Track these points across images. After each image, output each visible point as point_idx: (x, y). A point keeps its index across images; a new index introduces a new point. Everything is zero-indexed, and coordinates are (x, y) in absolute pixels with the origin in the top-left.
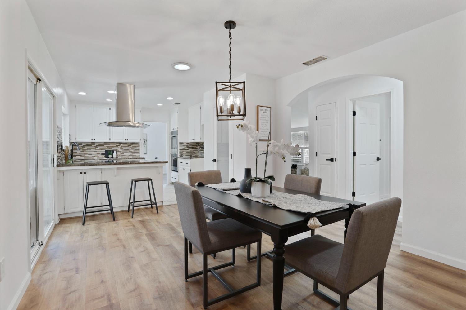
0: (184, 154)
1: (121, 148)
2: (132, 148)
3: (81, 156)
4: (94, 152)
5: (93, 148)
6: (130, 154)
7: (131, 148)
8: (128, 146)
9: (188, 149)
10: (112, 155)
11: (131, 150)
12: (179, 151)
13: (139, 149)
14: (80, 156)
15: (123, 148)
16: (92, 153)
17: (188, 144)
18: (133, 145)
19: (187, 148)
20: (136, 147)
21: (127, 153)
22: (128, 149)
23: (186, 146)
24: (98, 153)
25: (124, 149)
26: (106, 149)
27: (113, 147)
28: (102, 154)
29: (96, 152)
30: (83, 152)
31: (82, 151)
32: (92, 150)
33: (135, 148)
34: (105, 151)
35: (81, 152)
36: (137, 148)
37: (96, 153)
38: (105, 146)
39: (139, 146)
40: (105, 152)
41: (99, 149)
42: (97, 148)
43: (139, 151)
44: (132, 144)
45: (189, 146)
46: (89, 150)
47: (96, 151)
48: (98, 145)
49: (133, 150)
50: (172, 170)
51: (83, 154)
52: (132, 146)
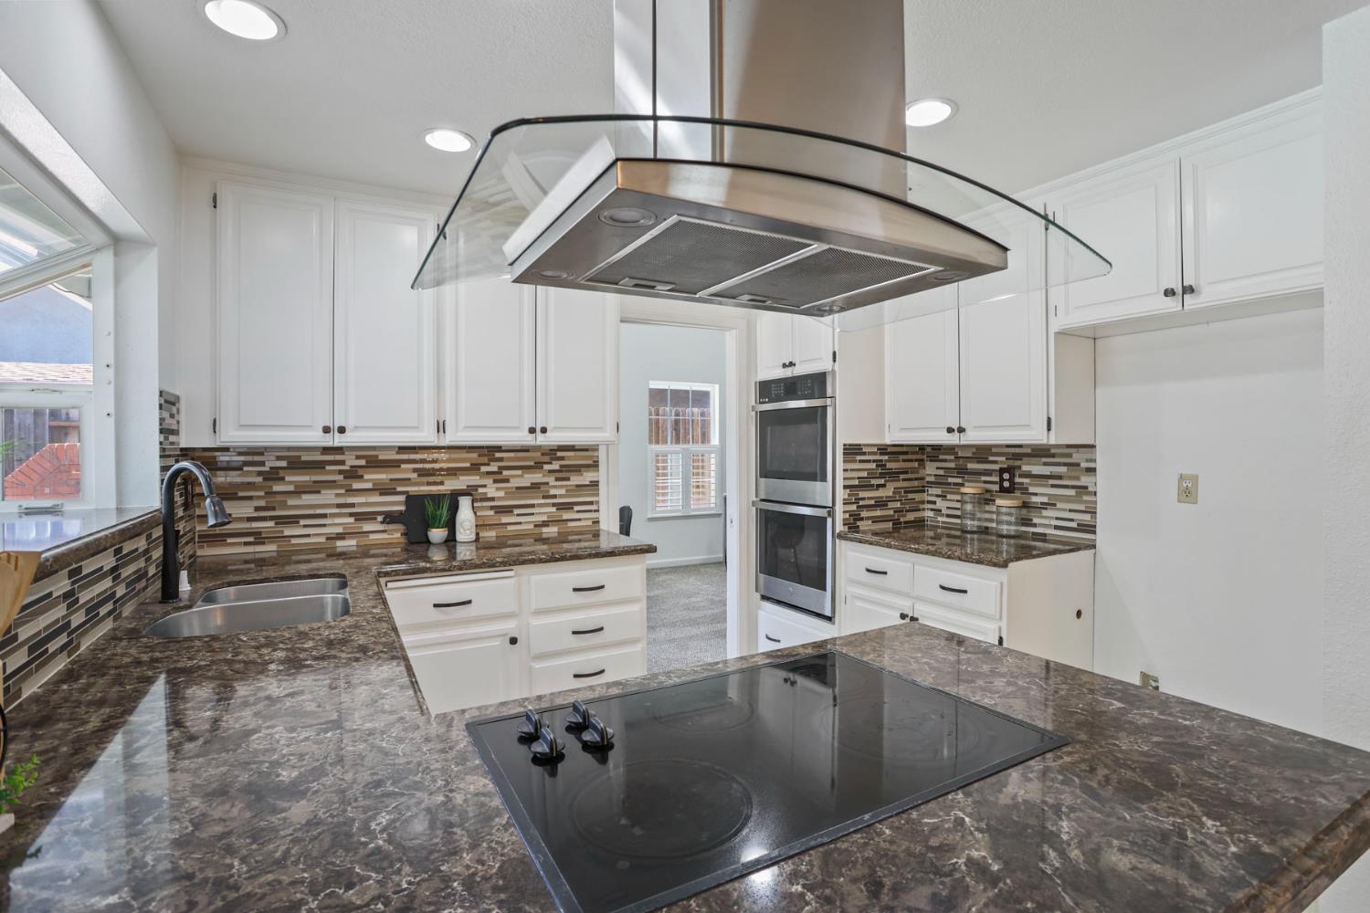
0: (864, 514)
1: (499, 479)
2: (557, 479)
3: (259, 538)
4: (339, 506)
5: (331, 484)
6: (544, 512)
7: (551, 481)
8: (538, 466)
9: (882, 481)
10: (451, 525)
11: (553, 492)
12: (841, 494)
13: (595, 484)
14: (251, 539)
15: (507, 481)
16: (324, 516)
17: (883, 449)
18: (562, 458)
19: (882, 476)
20: (577, 469)
21: (532, 506)
22: (535, 486)
23: (873, 466)
24: (360, 517)
25: (515, 483)
26: (413, 489)
27: (453, 472)
28: (390, 518)
29: (353, 505)
30: (273, 509)
31: (262, 503)
32: (328, 496)
33: (575, 480)
34: (402, 498)
35: (257, 509)
36: (587, 477)
37: (351, 515)
38: (406, 472)
39: (595, 466)
40: (402, 508)
41: (369, 486)
42: (356, 485)
43: (598, 495)
44: (559, 454)
45: (889, 465)
46: (307, 499)
47: (350, 500)
48: (363, 462)
49: (563, 492)
50: (764, 598)
51: (271, 524)
52: (555, 466)
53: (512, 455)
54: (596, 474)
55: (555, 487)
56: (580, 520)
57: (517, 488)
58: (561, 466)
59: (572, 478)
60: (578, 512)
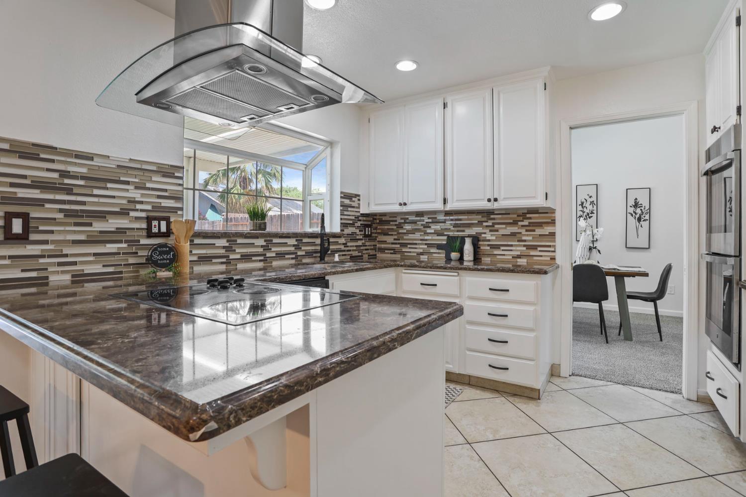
1: (492, 229)
2: (527, 231)
3: (395, 252)
4: (421, 240)
5: (418, 230)
6: (519, 249)
7: (523, 231)
8: (515, 223)
10: (461, 251)
11: (524, 238)
13: (552, 235)
14: (392, 252)
15: (497, 231)
16: (416, 244)
18: (530, 218)
20: (540, 225)
21: (511, 246)
22: (513, 234)
24: (429, 245)
25: (501, 232)
26: (451, 234)
27: (469, 226)
28: (439, 247)
29: (426, 240)
30: (399, 240)
31: (396, 237)
32: (418, 235)
33: (539, 231)
34: (445, 238)
35: (395, 239)
36: (547, 230)
37: (426, 244)
38: (448, 224)
39: (553, 222)
40: (445, 242)
41: (433, 231)
42: (429, 231)
43: (554, 241)
44: (528, 216)
46: (411, 236)
47: (426, 238)
48: (430, 220)
49: (530, 238)
51: (398, 246)
52: (526, 223)
53: (500, 216)
54: (553, 228)
55: (524, 235)
56: (541, 256)
57: (503, 235)
58: (529, 223)
59: (536, 230)
60: (540, 251)
